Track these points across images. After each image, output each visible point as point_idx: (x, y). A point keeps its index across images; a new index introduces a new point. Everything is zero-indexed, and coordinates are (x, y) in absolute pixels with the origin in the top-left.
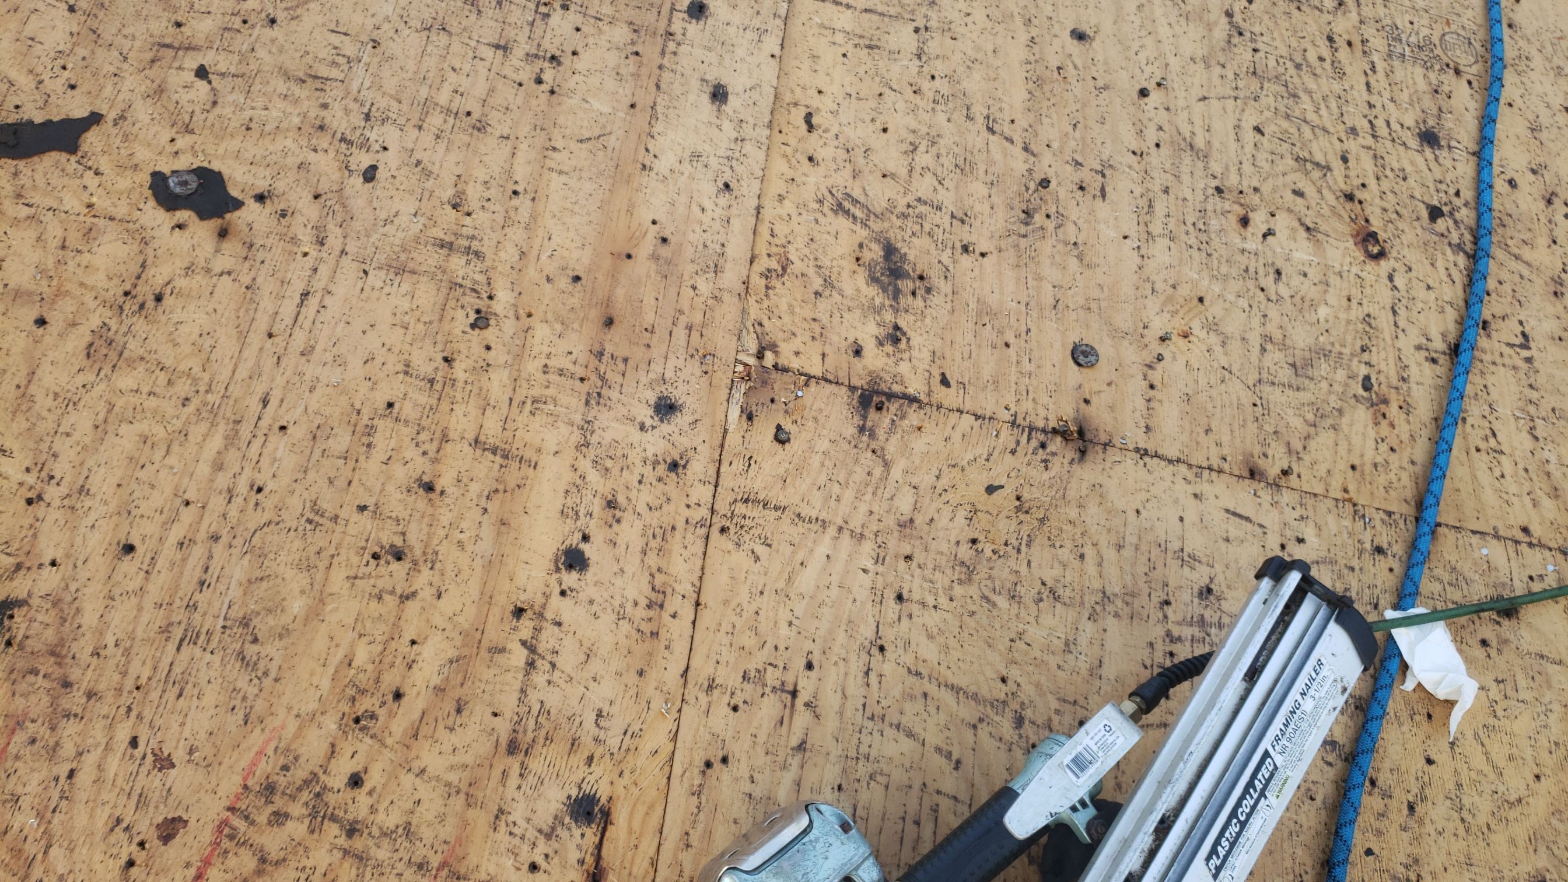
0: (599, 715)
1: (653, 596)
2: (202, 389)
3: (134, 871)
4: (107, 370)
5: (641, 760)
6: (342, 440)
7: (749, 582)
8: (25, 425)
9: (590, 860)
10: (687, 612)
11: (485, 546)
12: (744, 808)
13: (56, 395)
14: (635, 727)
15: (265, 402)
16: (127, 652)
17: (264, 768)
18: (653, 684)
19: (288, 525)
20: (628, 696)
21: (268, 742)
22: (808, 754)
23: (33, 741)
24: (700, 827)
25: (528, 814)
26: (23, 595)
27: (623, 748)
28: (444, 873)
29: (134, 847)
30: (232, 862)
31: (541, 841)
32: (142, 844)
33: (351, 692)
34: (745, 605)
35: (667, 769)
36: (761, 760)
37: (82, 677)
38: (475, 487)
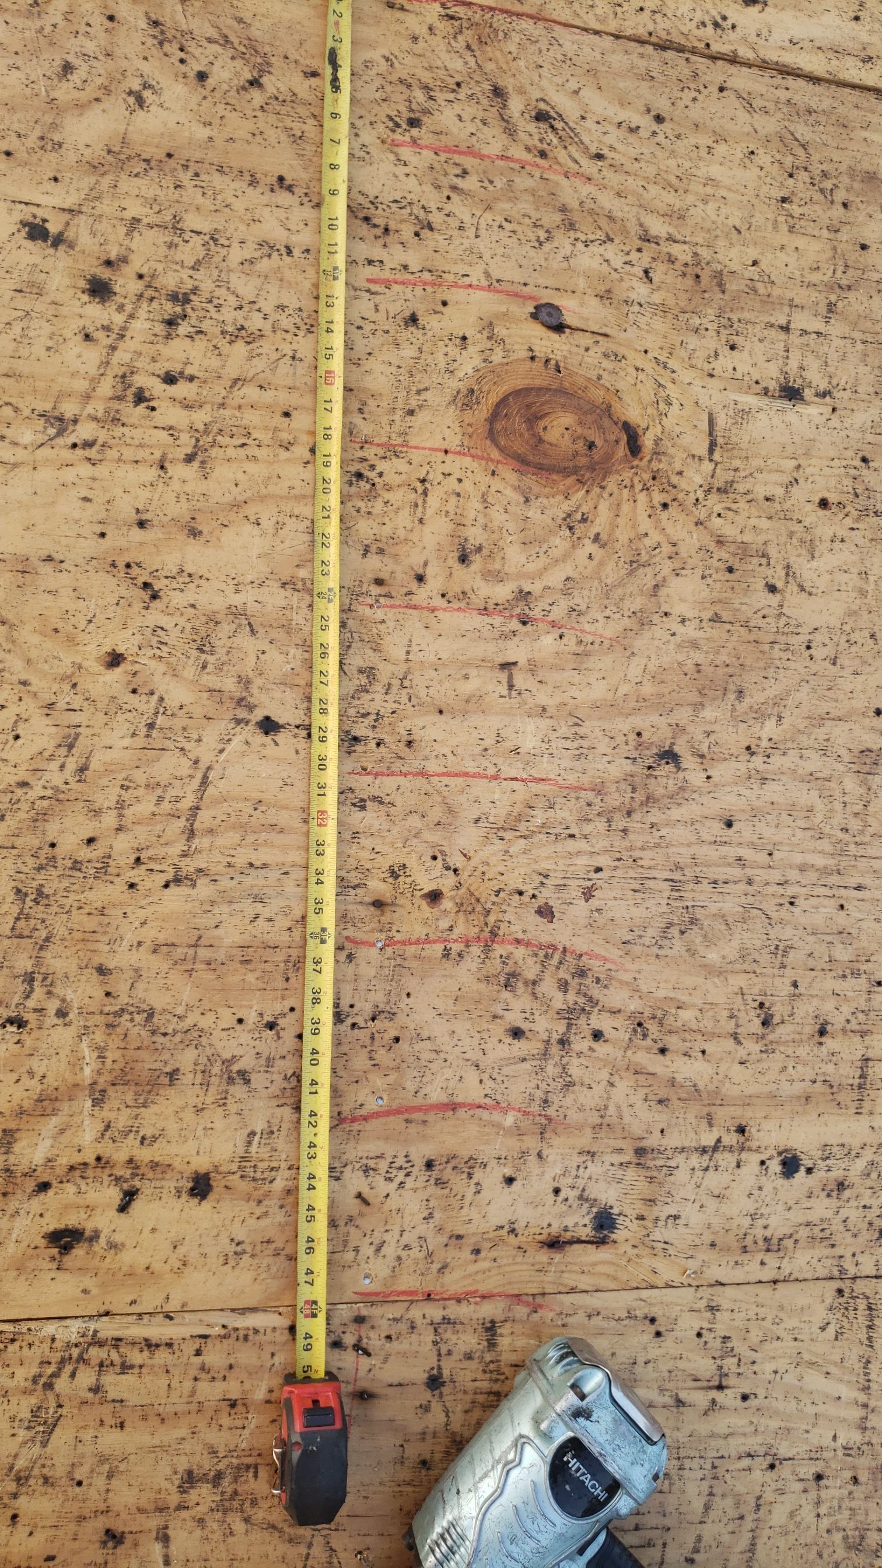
0: (676, 1217)
1: (775, 1241)
2: (857, 839)
3: (517, 896)
4: (855, 767)
5: (647, 1261)
6: (843, 954)
7: (802, 1325)
8: (801, 727)
9: (568, 1236)
10: (767, 1274)
11: (787, 1089)
12: (624, 1360)
13: (828, 740)
14: (671, 1251)
15: (858, 888)
16: (657, 846)
17: (595, 965)
18: (706, 1258)
19: (771, 932)
20: (694, 1238)
21: (613, 962)
22: (674, 1409)
23: (589, 805)
24: (604, 1324)
25: (594, 1177)
26: (683, 766)
27: (655, 1244)
28: (544, 1121)
29: (531, 892)
30: (531, 961)
31: (576, 1193)
32: (534, 896)
33: (659, 1013)
34: (782, 1326)
35: (644, 1285)
36: (664, 1367)
37: (634, 823)
38: (830, 1068)
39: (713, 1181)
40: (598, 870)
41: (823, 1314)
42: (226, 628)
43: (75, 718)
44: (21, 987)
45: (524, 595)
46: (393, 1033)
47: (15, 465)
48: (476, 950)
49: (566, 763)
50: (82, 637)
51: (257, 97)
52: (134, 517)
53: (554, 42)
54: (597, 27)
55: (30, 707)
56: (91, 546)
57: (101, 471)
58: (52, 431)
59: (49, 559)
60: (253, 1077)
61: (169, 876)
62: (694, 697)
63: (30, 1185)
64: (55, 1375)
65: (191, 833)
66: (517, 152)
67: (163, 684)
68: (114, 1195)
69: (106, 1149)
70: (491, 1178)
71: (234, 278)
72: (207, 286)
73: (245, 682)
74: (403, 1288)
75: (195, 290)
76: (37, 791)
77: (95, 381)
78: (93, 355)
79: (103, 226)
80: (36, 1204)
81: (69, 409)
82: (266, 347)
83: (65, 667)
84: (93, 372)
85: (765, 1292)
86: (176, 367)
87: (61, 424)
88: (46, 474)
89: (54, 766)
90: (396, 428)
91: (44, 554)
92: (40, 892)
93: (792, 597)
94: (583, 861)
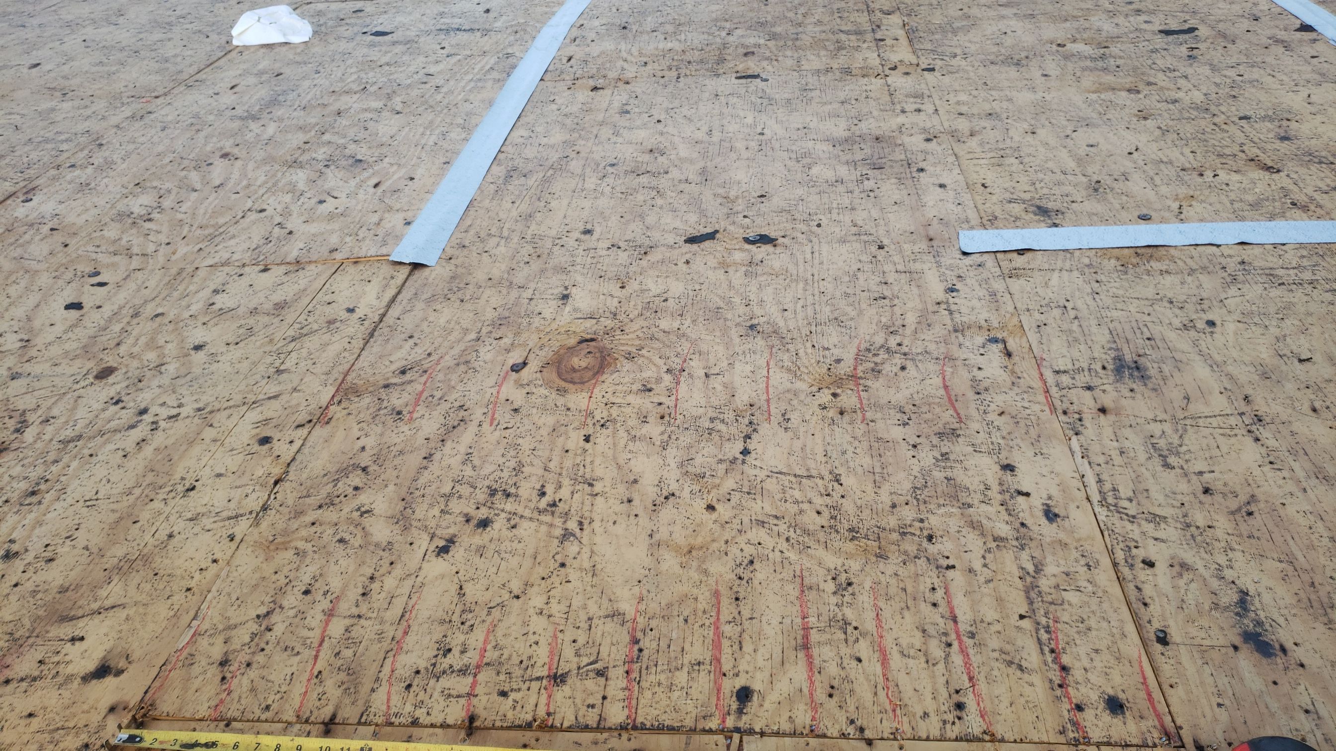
0: (986, 321)
1: (990, 294)
2: (789, 276)
3: (831, 370)
4: (754, 277)
5: (1010, 328)
6: (846, 278)
7: (1029, 286)
8: (735, 291)
9: (1003, 351)
10: (1007, 295)
11: (916, 292)
13: (741, 285)
14: (1003, 322)
15: (813, 275)
16: (799, 329)
17: (863, 346)
18: (1004, 312)
19: (838, 298)
20: (995, 315)
21: (861, 340)
23: (780, 349)
25: (972, 343)
26: (757, 323)
27: (1001, 326)
28: (947, 359)
30: (865, 365)
31: (981, 349)
32: (830, 365)
33: (885, 328)
34: (1031, 292)
35: (1022, 329)
36: (1061, 323)
37: (788, 336)
40: (813, 346)
41: (1022, 281)
42: (690, 469)
43: (746, 520)
44: (908, 536)
45: (668, 371)
46: (911, 406)
47: (592, 552)
48: (862, 382)
49: (758, 356)
50: (698, 521)
51: (373, 468)
52: (626, 505)
53: (361, 369)
54: (356, 356)
55: (742, 540)
56: (643, 520)
57: (597, 518)
58: (572, 538)
59: (651, 536)
60: (944, 451)
61: (836, 484)
62: (722, 321)
63: (1023, 530)
64: (1127, 515)
65: (809, 477)
66: (422, 379)
67: (723, 490)
68: (1021, 499)
69: (996, 502)
70: (980, 375)
71: (482, 473)
72: (487, 483)
73: (720, 461)
74: (1045, 400)
75: (488, 487)
76: (792, 534)
77: (541, 523)
78: (525, 524)
79: (444, 524)
80: (1035, 528)
81: (558, 532)
82: (526, 460)
83: (716, 527)
84: (536, 523)
85: (1015, 297)
86: (535, 492)
87: (567, 535)
88: (598, 539)
89: (775, 528)
90: (577, 414)
91: (647, 538)
92: (851, 530)
93: (669, 294)
94: (810, 350)
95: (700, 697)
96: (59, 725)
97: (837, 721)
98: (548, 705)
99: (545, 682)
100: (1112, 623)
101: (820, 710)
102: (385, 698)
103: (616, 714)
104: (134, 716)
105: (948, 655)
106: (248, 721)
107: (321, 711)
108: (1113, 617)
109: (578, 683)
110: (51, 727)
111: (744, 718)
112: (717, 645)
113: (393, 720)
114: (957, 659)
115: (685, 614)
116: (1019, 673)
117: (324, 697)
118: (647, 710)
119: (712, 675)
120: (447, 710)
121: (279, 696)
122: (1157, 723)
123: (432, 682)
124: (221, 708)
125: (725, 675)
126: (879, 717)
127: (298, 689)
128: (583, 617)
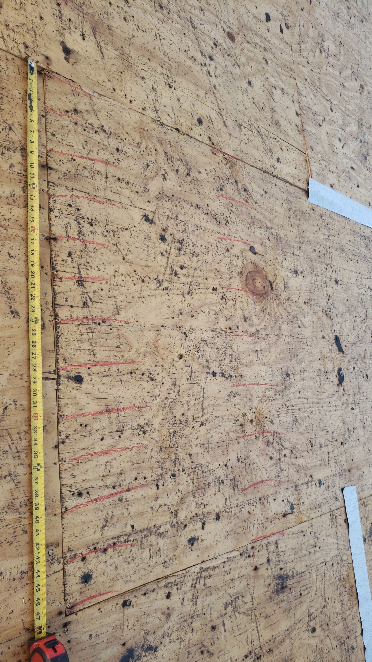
0: (304, 503)
1: (320, 505)
2: (320, 394)
3: (266, 419)
4: (318, 374)
5: (300, 516)
6: (322, 425)
7: (326, 526)
8: (308, 364)
9: (286, 513)
10: (319, 514)
11: (317, 463)
13: (313, 367)
14: (304, 512)
15: (322, 407)
16: (289, 400)
17: (282, 436)
18: (310, 512)
19: (310, 421)
20: (307, 507)
21: (285, 434)
22: (309, 555)
23: (276, 390)
25: (289, 495)
26: (290, 377)
27: (301, 511)
28: (279, 482)
30: (271, 437)
31: (286, 500)
32: (269, 418)
33: (294, 447)
34: (323, 527)
35: (300, 523)
36: (306, 544)
37: (284, 394)
38: (323, 456)
39: (309, 491)
40: (280, 409)
41: (329, 522)
42: (202, 345)
43: (175, 376)
44: (174, 464)
45: (257, 331)
46: (249, 463)
47: (151, 296)
48: (261, 435)
49: (270, 379)
50: (173, 350)
51: (189, 178)
52: (179, 312)
53: (245, 168)
54: (252, 164)
55: (164, 374)
56: (171, 322)
57: (170, 297)
58: (158, 285)
59: (163, 326)
60: (224, 481)
61: (200, 423)
62: (290, 358)
63: (182, 526)
64: (196, 583)
65: (203, 409)
66: (242, 200)
67: (191, 363)
68: (200, 524)
69: (197, 511)
70: (271, 500)
71: (191, 236)
72: (186, 238)
73: (208, 361)
74: (259, 536)
75: (183, 239)
76: (170, 400)
77: (166, 268)
78: (164, 260)
79: (161, 218)
80: (184, 532)
81: (161, 277)
82: (200, 258)
83: (170, 360)
84: (165, 266)
85: (319, 519)
86: (182, 264)
87: (160, 282)
88: (159, 298)
89: (172, 392)
90: (228, 283)
91: (161, 324)
92: (175, 432)
93: (303, 329)
94: (277, 407)
95: (76, 356)
96: (37, 32)
97: (67, 429)
98: (66, 278)
99: (78, 275)
100: (132, 576)
101: (72, 419)
102: (63, 194)
103: (63, 313)
104: (44, 69)
105: (108, 487)
106: (46, 126)
107: (54, 162)
108: (136, 576)
109: (79, 293)
110: (35, 29)
111: (66, 380)
112: (105, 364)
113: (52, 199)
114: (106, 492)
115: (121, 346)
116: (101, 526)
117: (62, 163)
118: (67, 329)
119: (89, 362)
120: (59, 226)
121: (60, 140)
122: (78, 601)
123: (74, 218)
124: (52, 112)
125: (89, 368)
126: (71, 451)
127: (65, 150)
128: (115, 293)
